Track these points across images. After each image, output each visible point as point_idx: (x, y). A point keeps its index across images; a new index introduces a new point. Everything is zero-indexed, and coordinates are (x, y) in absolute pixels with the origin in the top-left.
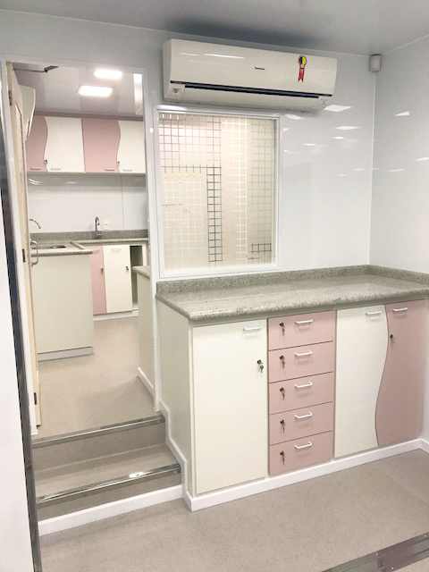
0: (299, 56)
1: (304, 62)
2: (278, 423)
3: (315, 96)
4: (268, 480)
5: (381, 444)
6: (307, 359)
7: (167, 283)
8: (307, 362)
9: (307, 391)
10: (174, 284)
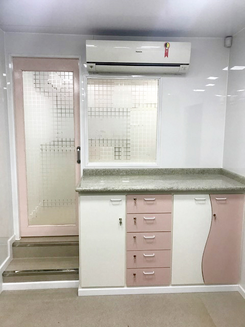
0: (164, 43)
1: (168, 46)
2: (133, 257)
3: (178, 65)
4: (126, 288)
5: (206, 282)
6: (152, 222)
7: (89, 170)
8: (152, 223)
9: (152, 241)
10: (93, 171)
